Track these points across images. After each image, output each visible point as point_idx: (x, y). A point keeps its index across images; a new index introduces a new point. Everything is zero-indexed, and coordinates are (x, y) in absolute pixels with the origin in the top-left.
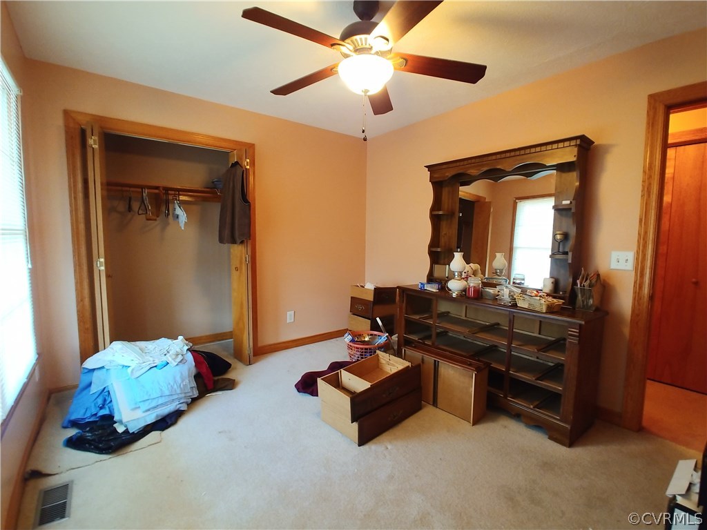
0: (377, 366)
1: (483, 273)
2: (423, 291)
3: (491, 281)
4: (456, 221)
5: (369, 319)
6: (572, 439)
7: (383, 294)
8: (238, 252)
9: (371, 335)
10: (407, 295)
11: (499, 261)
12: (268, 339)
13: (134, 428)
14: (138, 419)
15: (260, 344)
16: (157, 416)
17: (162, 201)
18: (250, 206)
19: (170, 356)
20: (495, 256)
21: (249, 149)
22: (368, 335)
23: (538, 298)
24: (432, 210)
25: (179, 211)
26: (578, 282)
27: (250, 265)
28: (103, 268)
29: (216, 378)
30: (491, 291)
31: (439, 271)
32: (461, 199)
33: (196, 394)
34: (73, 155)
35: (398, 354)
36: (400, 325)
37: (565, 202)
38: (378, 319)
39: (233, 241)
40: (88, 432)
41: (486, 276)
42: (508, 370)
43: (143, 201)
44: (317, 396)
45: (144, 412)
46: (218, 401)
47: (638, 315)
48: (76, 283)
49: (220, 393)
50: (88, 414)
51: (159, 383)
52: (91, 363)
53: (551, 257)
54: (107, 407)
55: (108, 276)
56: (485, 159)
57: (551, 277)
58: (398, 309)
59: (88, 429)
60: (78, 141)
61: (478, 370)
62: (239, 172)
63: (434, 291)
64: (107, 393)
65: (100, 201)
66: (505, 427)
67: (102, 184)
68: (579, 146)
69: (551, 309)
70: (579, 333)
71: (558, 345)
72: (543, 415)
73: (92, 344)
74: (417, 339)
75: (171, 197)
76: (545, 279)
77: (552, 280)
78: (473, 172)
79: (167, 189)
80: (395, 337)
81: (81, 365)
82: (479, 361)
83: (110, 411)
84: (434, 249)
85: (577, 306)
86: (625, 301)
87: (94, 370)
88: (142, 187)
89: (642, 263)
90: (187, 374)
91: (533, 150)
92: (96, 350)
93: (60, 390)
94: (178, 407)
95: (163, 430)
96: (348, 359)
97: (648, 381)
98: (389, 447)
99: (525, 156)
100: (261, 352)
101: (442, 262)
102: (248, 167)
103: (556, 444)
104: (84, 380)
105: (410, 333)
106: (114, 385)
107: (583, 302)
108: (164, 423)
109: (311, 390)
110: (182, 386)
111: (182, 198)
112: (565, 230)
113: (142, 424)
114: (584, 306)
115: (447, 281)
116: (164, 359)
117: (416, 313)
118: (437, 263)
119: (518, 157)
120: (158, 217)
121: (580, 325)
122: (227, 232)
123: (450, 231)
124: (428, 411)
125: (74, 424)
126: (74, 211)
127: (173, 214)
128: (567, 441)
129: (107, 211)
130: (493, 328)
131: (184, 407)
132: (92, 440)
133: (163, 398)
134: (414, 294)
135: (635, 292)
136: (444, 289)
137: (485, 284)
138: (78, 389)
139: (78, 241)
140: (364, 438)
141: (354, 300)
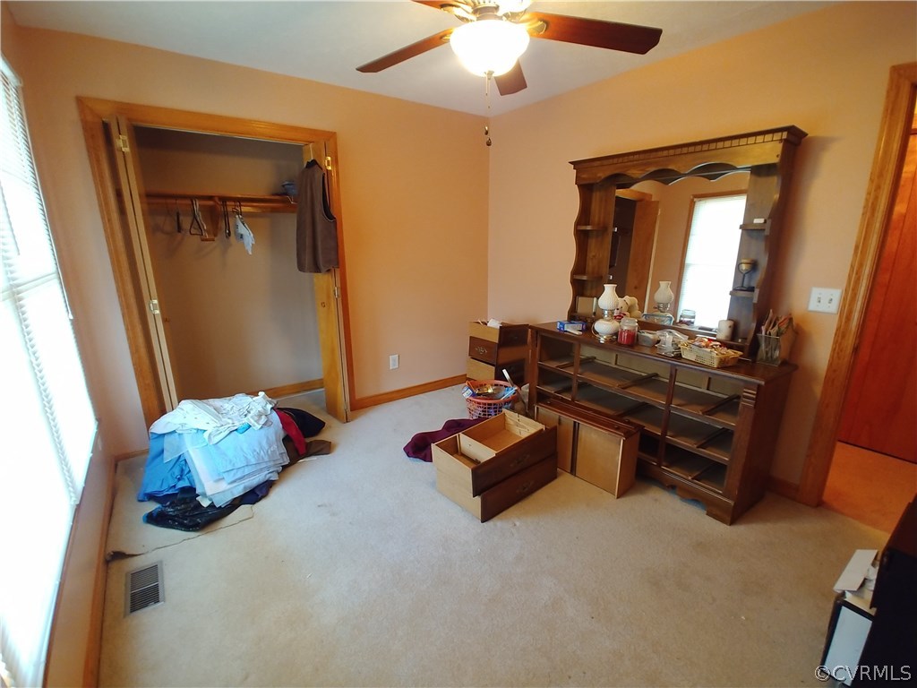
0: (503, 427)
1: (642, 309)
2: (562, 333)
3: (649, 320)
4: (609, 238)
5: (493, 365)
6: (735, 516)
7: (511, 334)
8: (323, 281)
9: (496, 385)
10: (542, 337)
11: (664, 292)
12: (367, 390)
13: (221, 502)
14: (223, 492)
15: (358, 396)
16: (245, 488)
17: (218, 214)
18: (335, 223)
19: (252, 417)
20: (659, 284)
21: (328, 140)
22: (492, 385)
23: (709, 350)
24: (578, 223)
25: (243, 229)
26: (763, 328)
27: (340, 300)
28: (157, 312)
29: (308, 440)
30: (649, 335)
31: (584, 306)
32: (617, 197)
33: (287, 461)
34: (98, 161)
35: (528, 413)
36: (532, 372)
37: (757, 221)
38: (504, 371)
39: (317, 269)
40: (169, 506)
41: (645, 313)
42: (664, 434)
43: (195, 217)
44: (431, 461)
45: (230, 484)
46: (313, 468)
47: (835, 371)
48: (127, 330)
49: (314, 458)
50: (165, 487)
51: (242, 450)
52: (160, 426)
53: (731, 293)
54: (185, 478)
55: (165, 321)
56: (654, 154)
57: (729, 319)
58: (529, 352)
59: (168, 503)
60: (101, 141)
61: (628, 435)
62: (318, 176)
63: (577, 333)
64: (183, 462)
65: (142, 221)
66: (656, 500)
67: (140, 195)
68: (786, 142)
69: (724, 365)
70: (757, 395)
71: (729, 405)
72: (704, 488)
73: (156, 403)
74: (553, 392)
75: (230, 209)
76: (720, 322)
77: (731, 323)
78: (635, 173)
79: (224, 200)
80: (525, 389)
81: (148, 428)
82: (629, 423)
83: (190, 482)
84: (578, 277)
85: (759, 358)
86: (821, 353)
87: (164, 435)
88: (192, 198)
89: (849, 305)
90: (274, 438)
91: (720, 145)
92: (163, 412)
93: (127, 456)
94: (268, 476)
95: (254, 504)
96: (466, 416)
97: (839, 444)
98: (518, 524)
99: (708, 153)
100: (359, 405)
101: (588, 293)
102: (330, 168)
103: (715, 521)
104: (154, 447)
105: (546, 383)
106: (191, 452)
107: (767, 353)
108: (254, 495)
109: (423, 454)
110: (269, 452)
111: (244, 209)
112: (753, 257)
113: (229, 498)
114: (767, 358)
115: (594, 321)
116: (245, 420)
117: (552, 358)
118: (582, 295)
119: (699, 154)
120: (215, 235)
121: (759, 386)
122: (308, 259)
123: (600, 252)
124: (565, 480)
125: (152, 497)
126: (110, 236)
127: (235, 233)
128: (729, 519)
129: (152, 230)
130: (649, 381)
131: (274, 477)
132: (175, 516)
133: (250, 467)
134: (550, 336)
135: (835, 342)
136: (588, 329)
137: (644, 325)
138: (149, 457)
139: (121, 276)
140: (488, 515)
141: (474, 341)
